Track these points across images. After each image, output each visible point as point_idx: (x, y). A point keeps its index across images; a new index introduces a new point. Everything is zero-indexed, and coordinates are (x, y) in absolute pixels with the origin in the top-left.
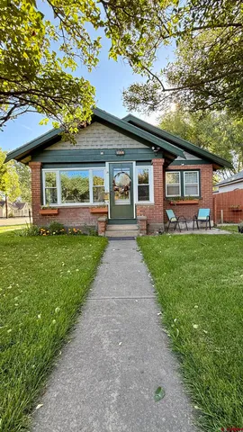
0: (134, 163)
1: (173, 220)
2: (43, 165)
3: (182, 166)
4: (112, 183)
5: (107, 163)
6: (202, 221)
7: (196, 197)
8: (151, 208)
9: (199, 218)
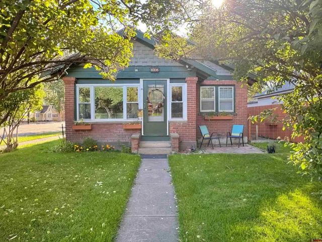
0: (168, 80)
1: (206, 136)
2: (77, 81)
3: (217, 81)
4: (146, 100)
5: (141, 81)
6: (236, 137)
7: (231, 113)
8: (184, 125)
9: (233, 134)
